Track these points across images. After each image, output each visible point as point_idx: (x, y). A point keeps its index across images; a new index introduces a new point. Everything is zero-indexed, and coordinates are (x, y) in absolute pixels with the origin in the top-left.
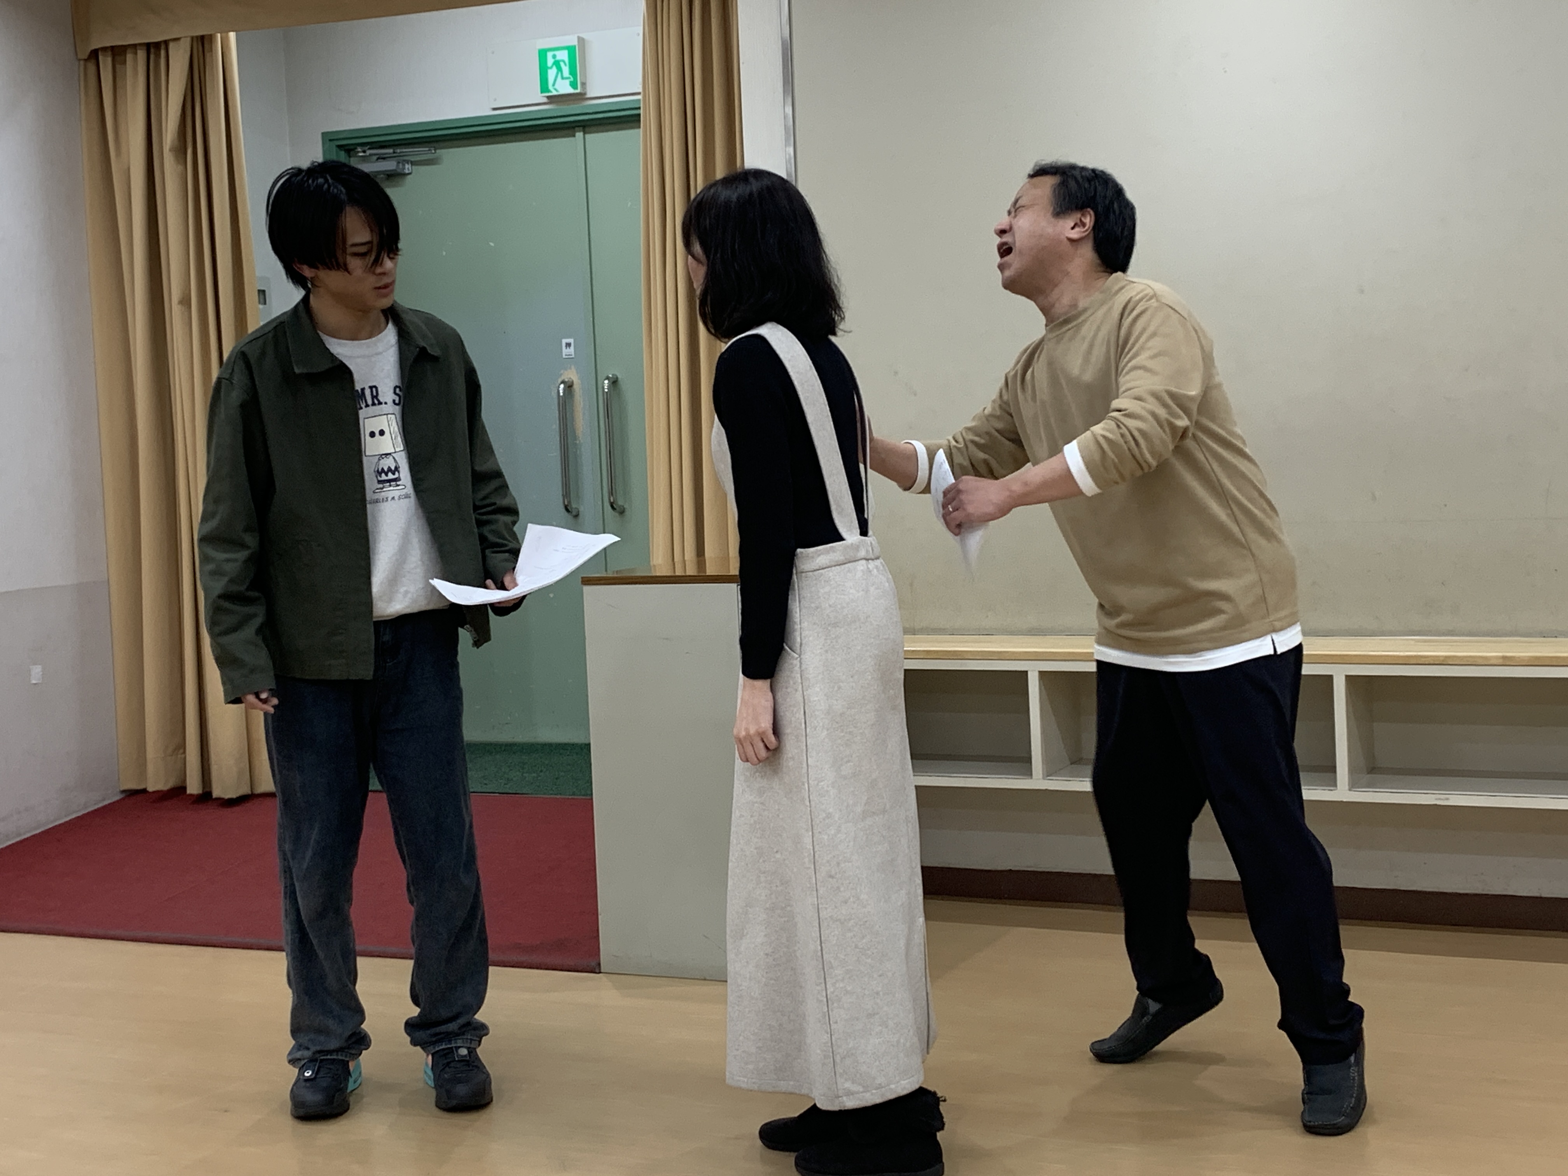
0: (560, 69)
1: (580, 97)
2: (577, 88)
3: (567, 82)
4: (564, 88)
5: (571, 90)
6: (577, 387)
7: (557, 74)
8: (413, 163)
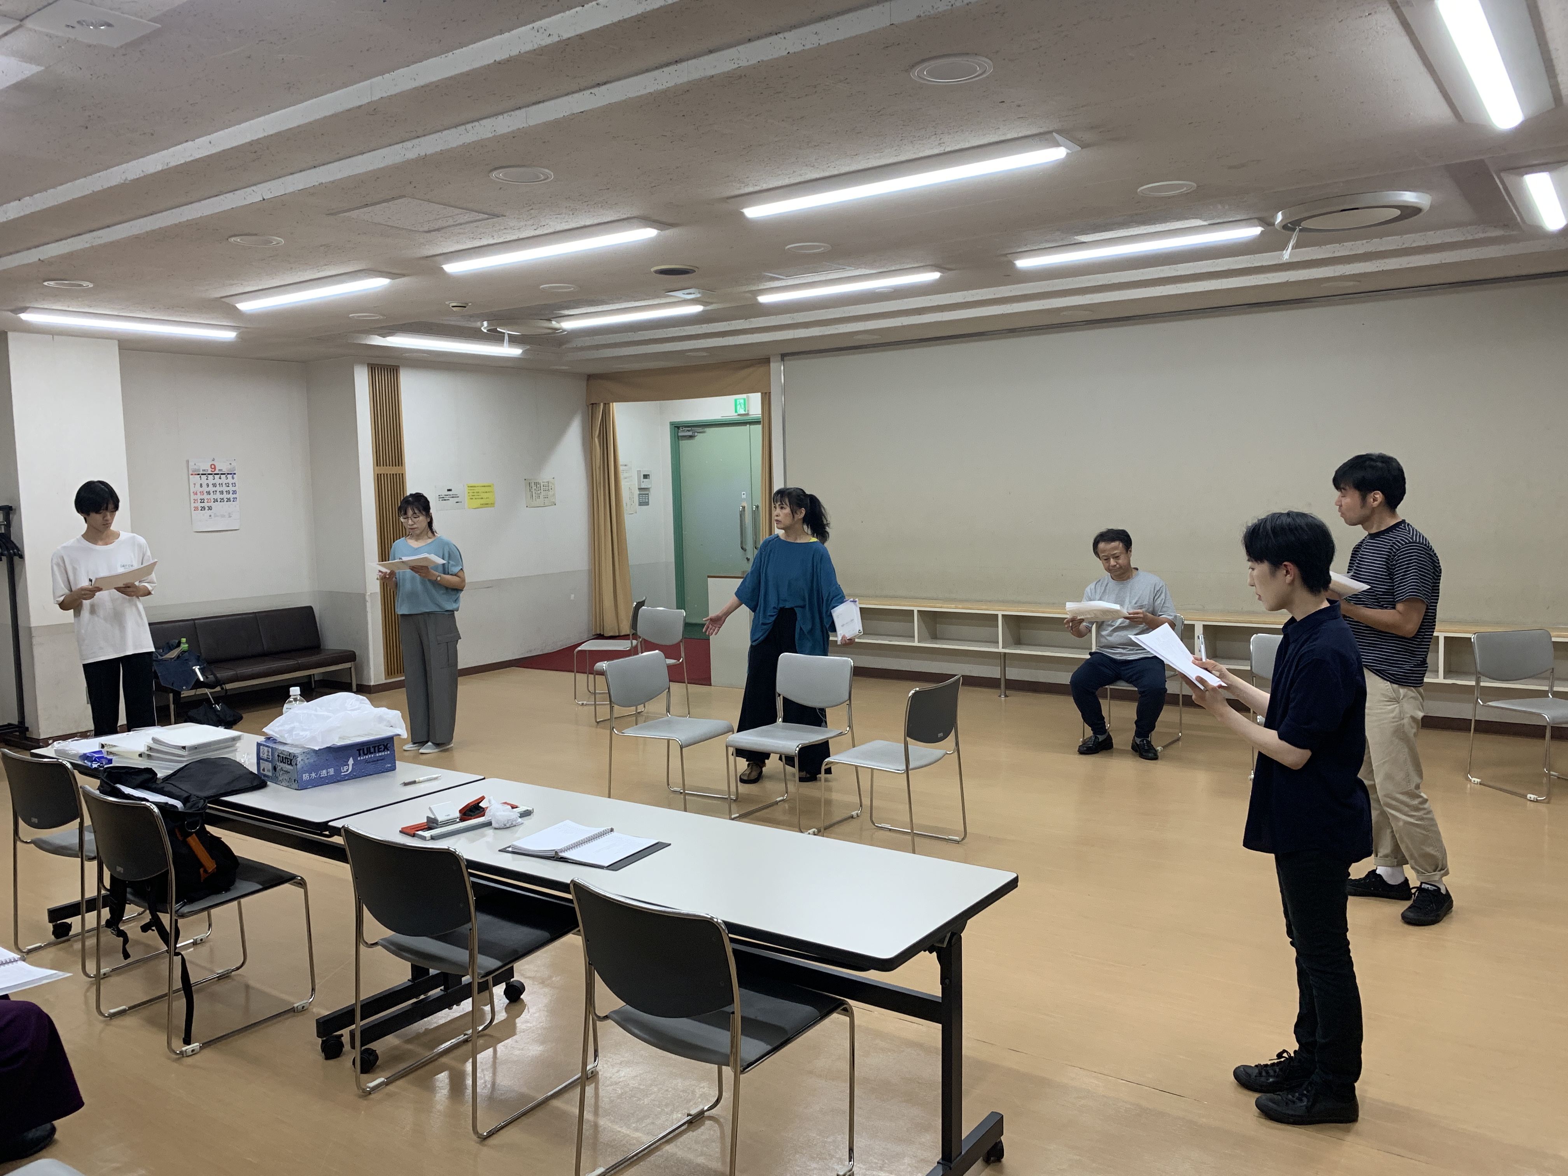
1: (748, 414)
2: (746, 412)
3: (743, 410)
4: (743, 412)
5: (744, 413)
6: (746, 507)
8: (698, 432)
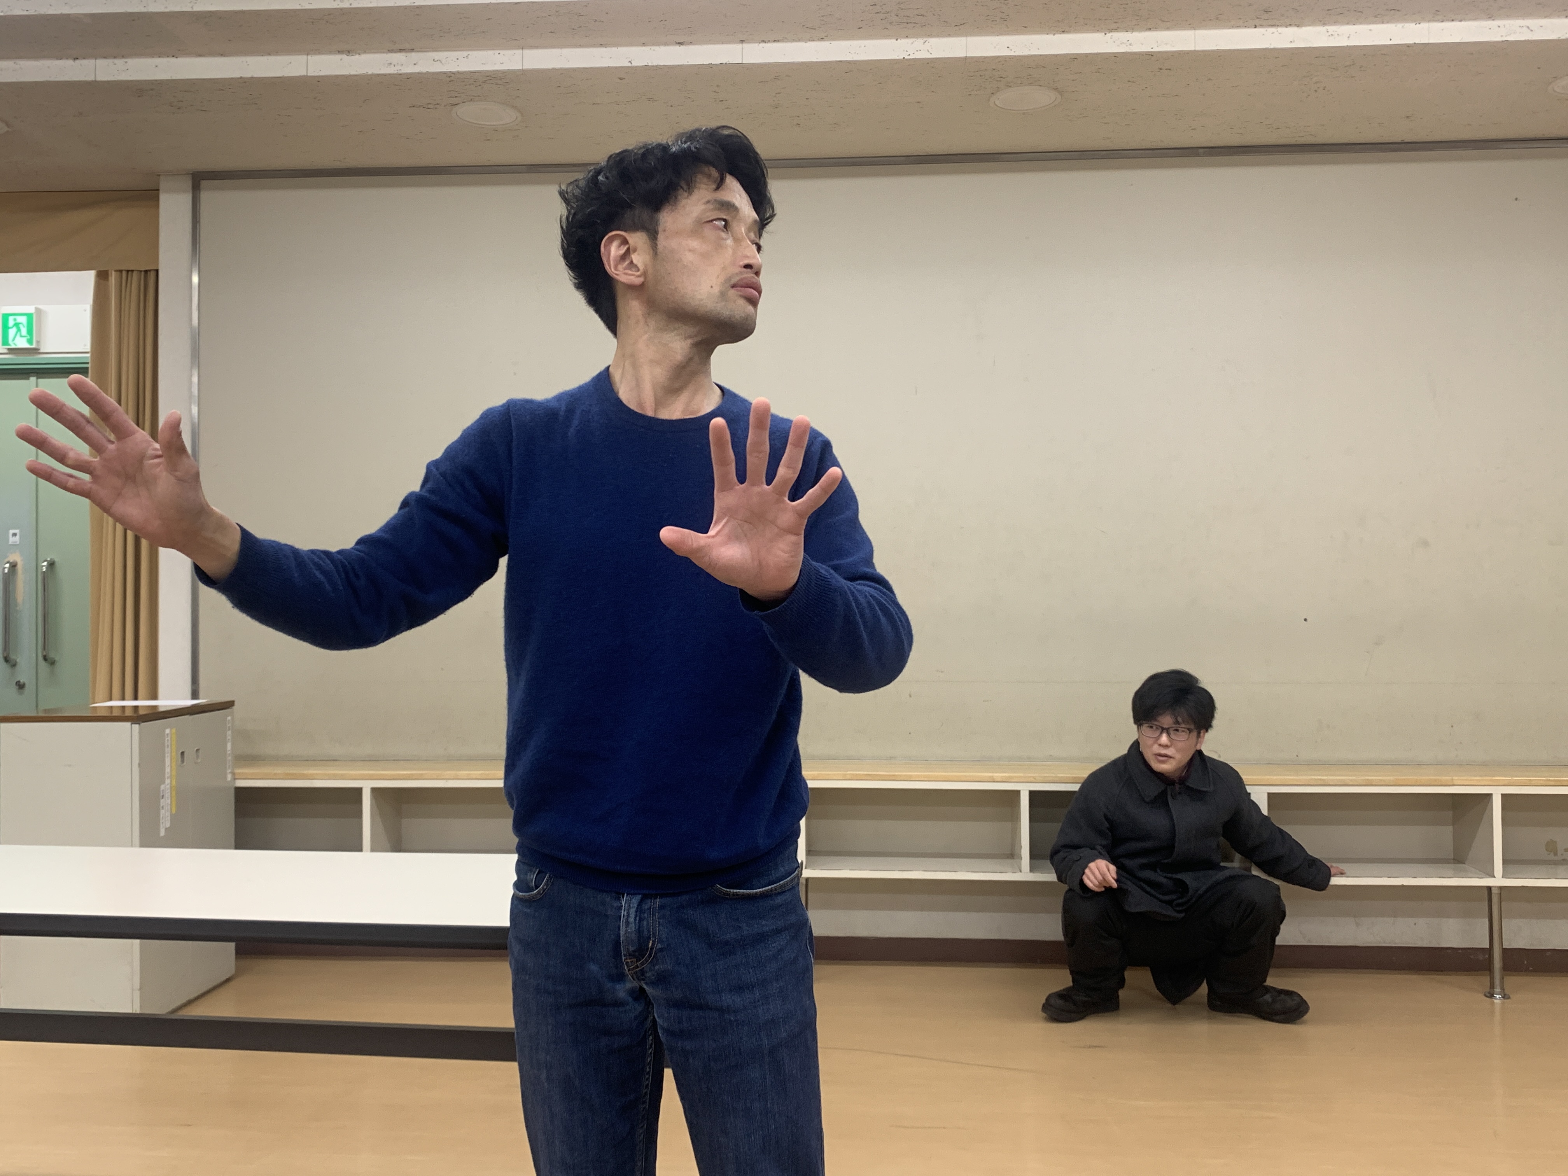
0: (19, 330)
1: (35, 351)
2: (32, 344)
3: (25, 339)
4: (22, 343)
5: (27, 346)
6: (19, 567)
7: (17, 333)
